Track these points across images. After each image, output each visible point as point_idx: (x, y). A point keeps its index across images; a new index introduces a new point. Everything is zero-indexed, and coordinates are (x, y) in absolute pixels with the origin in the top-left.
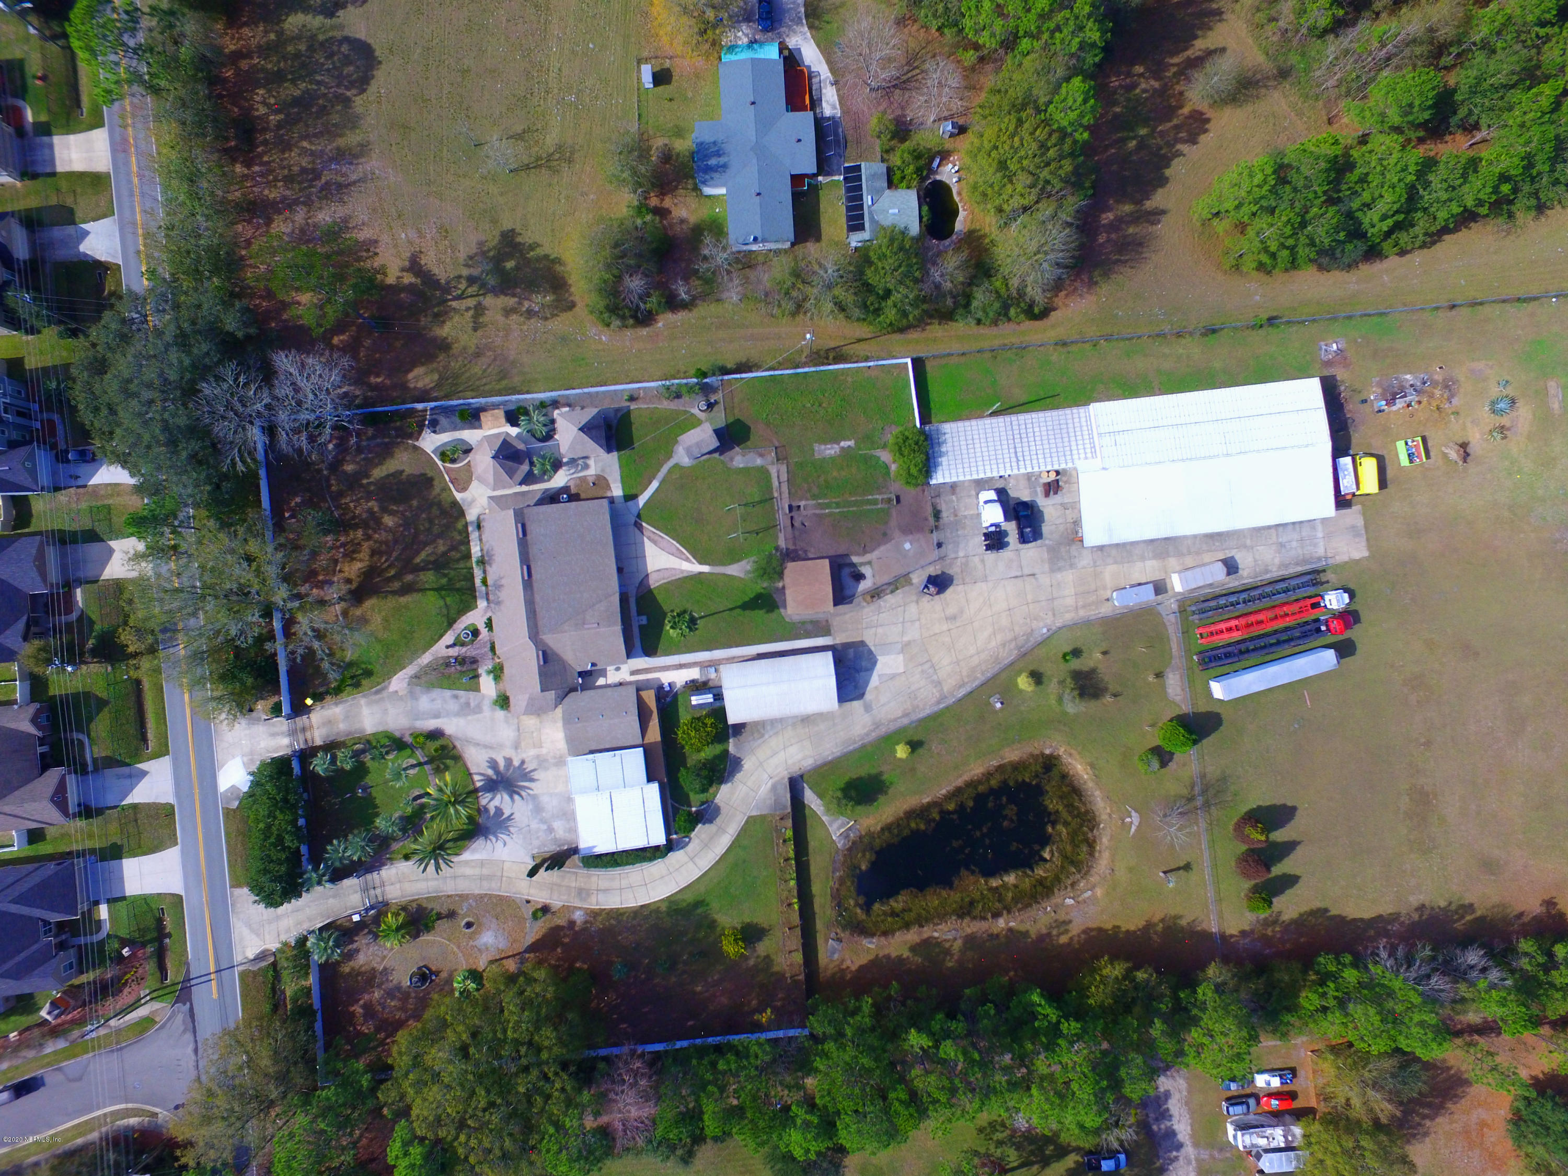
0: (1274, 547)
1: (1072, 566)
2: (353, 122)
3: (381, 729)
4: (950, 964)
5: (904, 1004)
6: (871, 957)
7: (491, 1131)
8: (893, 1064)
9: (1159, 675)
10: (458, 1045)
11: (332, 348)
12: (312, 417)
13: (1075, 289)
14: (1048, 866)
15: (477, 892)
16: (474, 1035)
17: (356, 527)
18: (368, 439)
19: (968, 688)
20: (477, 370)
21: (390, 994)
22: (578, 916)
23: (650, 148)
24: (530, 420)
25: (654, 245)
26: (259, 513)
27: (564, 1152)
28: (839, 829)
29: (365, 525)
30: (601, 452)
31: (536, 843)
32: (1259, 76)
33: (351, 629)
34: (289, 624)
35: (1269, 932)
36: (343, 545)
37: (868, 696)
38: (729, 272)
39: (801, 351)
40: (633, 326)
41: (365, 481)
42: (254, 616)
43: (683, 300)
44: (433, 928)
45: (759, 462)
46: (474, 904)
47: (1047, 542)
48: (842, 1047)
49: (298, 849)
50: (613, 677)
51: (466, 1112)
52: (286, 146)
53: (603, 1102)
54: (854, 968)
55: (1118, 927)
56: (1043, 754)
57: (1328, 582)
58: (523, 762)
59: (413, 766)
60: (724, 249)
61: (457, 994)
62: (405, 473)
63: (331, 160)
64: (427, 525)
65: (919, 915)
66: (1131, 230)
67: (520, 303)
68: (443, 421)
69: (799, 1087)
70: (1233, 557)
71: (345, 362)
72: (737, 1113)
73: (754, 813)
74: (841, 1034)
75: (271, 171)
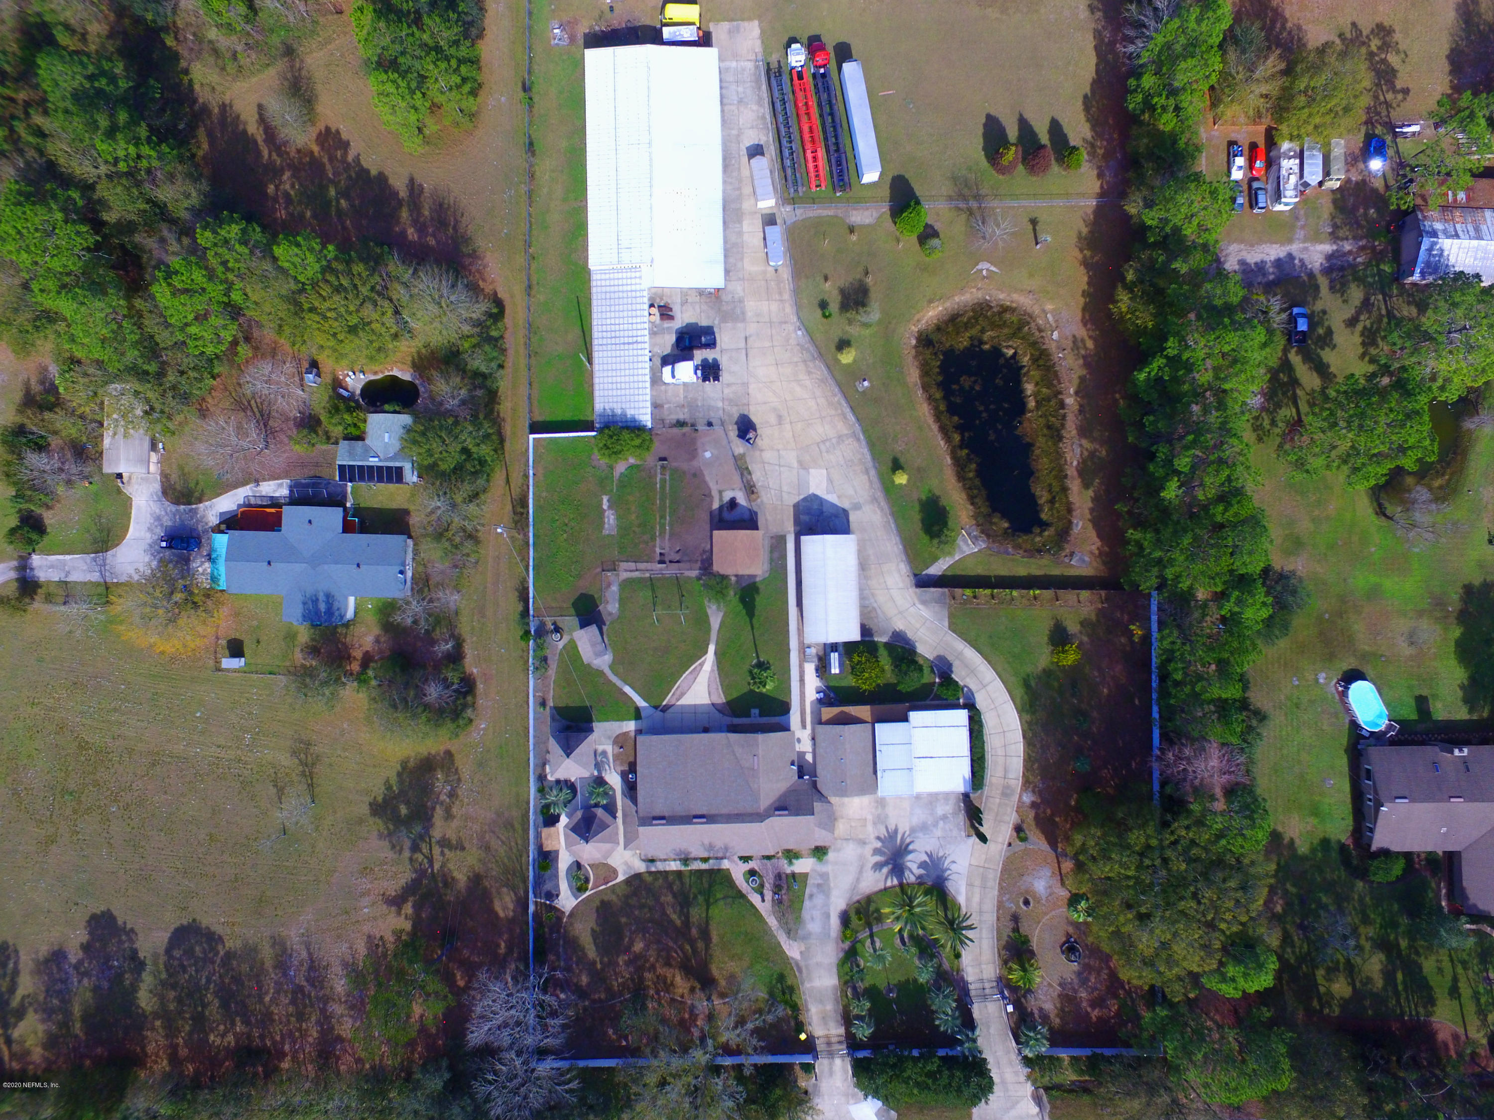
0: (742, 109)
1: (741, 301)
2: (251, 951)
3: (835, 970)
4: (1104, 453)
5: (1137, 500)
6: (1090, 526)
7: (1219, 898)
8: (1192, 516)
9: (852, 230)
10: (1137, 923)
11: (467, 988)
12: (532, 1013)
13: (479, 271)
14: (1020, 352)
15: (996, 893)
16: (1129, 906)
17: (641, 979)
18: (558, 959)
19: (848, 410)
20: (502, 851)
21: (1084, 982)
22: (1028, 798)
23: (303, 666)
24: (555, 804)
25: (398, 670)
26: (620, 1071)
27: (1244, 832)
28: (968, 545)
29: (640, 969)
30: (592, 737)
31: (955, 832)
32: (289, 75)
33: (738, 992)
34: (727, 1050)
35: (1100, 152)
36: (658, 993)
37: (845, 504)
38: (431, 601)
39: (512, 538)
40: (474, 696)
41: (599, 966)
42: (718, 1084)
43: (453, 647)
44: (1026, 936)
45: (615, 588)
46: (1007, 896)
47: (716, 322)
48: (1171, 561)
49: (942, 1058)
50: (805, 746)
51: (1199, 921)
52: (267, 1018)
53: (1202, 792)
54: (1099, 544)
55: (1084, 292)
56: (916, 347)
57: (779, 62)
58: (878, 838)
59: (873, 942)
60: (408, 603)
61: (1090, 919)
62: (595, 927)
63: (285, 975)
64: (646, 910)
65: (1056, 477)
66: (427, 213)
67: (442, 803)
68: (548, 886)
69: (1205, 605)
70: (747, 148)
71: (482, 976)
72: (1223, 666)
73: (946, 624)
74: (1160, 561)
75: (291, 1034)
